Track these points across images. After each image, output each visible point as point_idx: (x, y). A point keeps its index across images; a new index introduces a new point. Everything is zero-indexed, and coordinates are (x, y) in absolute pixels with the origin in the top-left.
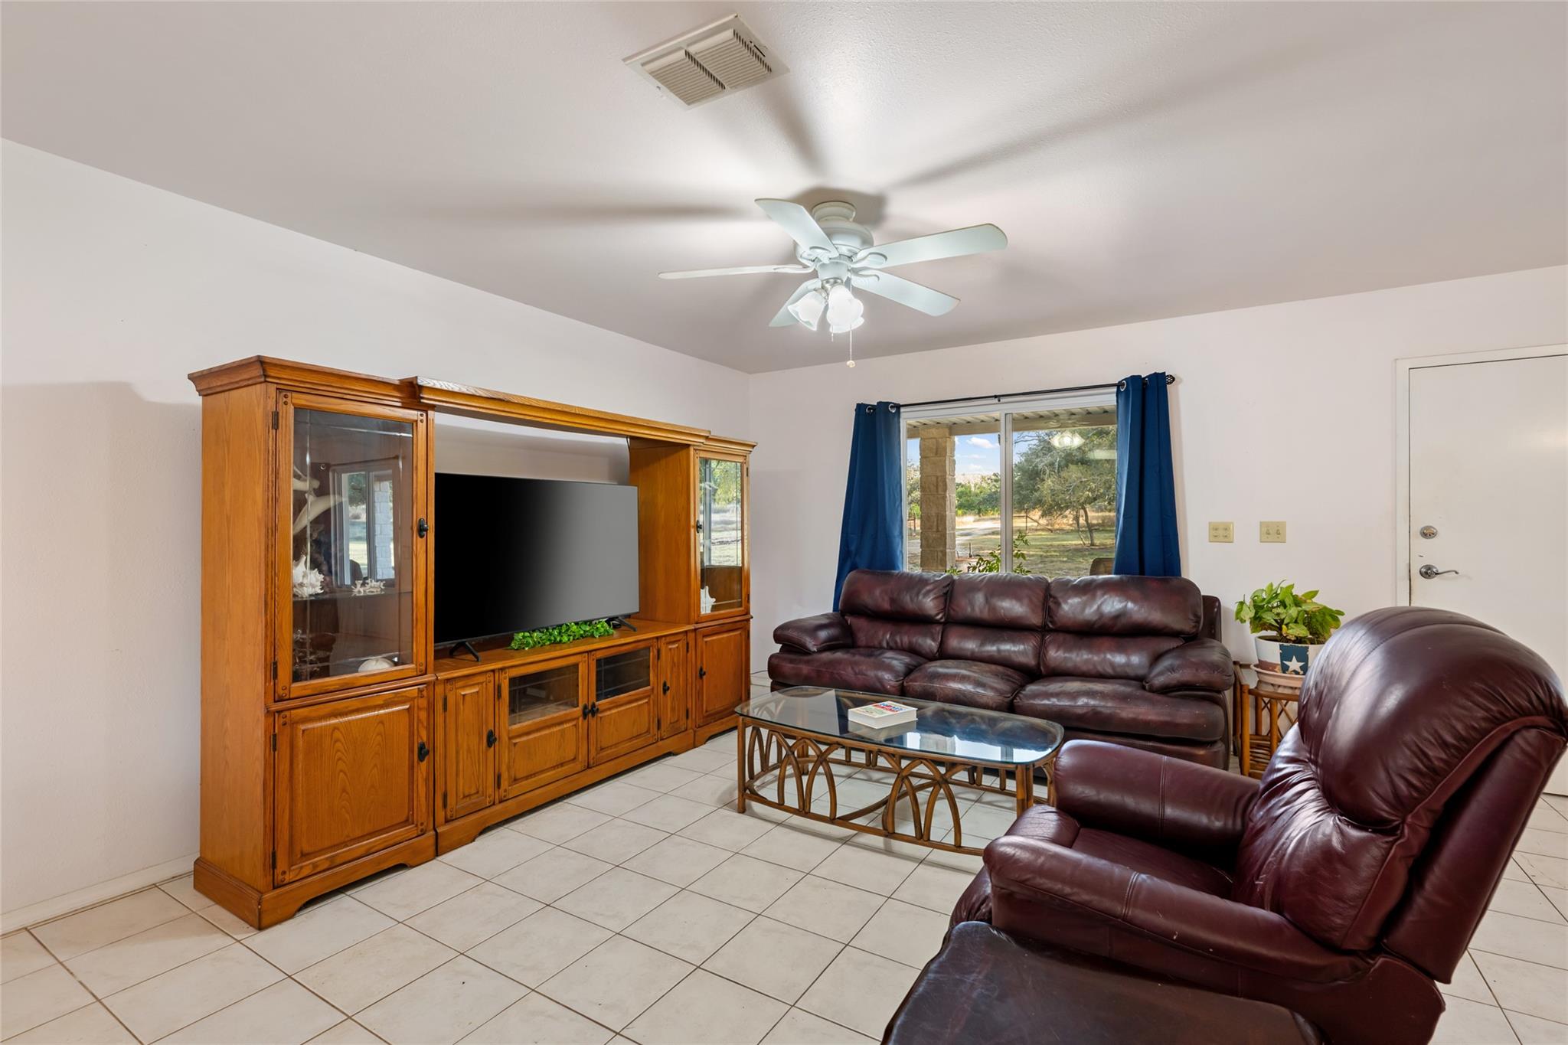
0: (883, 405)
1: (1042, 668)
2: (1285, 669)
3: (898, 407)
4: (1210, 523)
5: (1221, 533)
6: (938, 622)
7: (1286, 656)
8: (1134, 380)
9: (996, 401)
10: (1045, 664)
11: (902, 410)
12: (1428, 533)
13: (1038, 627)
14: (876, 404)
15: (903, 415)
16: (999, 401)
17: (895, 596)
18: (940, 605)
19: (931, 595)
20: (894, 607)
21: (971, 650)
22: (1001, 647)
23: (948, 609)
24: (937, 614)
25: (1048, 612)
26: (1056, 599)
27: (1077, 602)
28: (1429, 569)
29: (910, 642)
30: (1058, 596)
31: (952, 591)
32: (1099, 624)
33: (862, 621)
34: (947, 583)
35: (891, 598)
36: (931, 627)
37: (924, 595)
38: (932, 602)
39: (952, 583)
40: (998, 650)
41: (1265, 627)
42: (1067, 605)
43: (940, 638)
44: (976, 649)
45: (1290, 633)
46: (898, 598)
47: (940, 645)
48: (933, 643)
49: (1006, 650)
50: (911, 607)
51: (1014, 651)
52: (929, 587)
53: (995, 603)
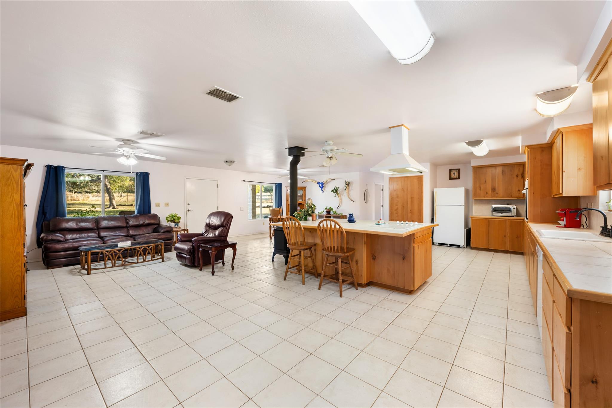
2: (175, 227)
3: (65, 168)
4: (155, 203)
5: (158, 205)
6: (95, 229)
7: (175, 225)
8: (141, 173)
10: (129, 234)
12: (188, 205)
13: (125, 227)
16: (103, 171)
17: (78, 224)
18: (95, 225)
19: (91, 222)
20: (78, 227)
21: (109, 234)
22: (117, 232)
23: (97, 226)
24: (95, 227)
25: (127, 223)
26: (129, 220)
27: (134, 220)
28: (189, 210)
29: (88, 235)
30: (129, 219)
31: (97, 221)
32: (140, 224)
33: (65, 232)
34: (95, 219)
35: (77, 224)
36: (93, 230)
37: (89, 222)
38: (92, 224)
39: (97, 219)
40: (116, 233)
41: (171, 221)
42: (132, 221)
43: (98, 233)
44: (110, 234)
45: (176, 221)
46: (80, 224)
47: (99, 234)
48: (96, 234)
49: (119, 233)
50: (85, 226)
51: (121, 233)
52: (90, 220)
53: (112, 222)
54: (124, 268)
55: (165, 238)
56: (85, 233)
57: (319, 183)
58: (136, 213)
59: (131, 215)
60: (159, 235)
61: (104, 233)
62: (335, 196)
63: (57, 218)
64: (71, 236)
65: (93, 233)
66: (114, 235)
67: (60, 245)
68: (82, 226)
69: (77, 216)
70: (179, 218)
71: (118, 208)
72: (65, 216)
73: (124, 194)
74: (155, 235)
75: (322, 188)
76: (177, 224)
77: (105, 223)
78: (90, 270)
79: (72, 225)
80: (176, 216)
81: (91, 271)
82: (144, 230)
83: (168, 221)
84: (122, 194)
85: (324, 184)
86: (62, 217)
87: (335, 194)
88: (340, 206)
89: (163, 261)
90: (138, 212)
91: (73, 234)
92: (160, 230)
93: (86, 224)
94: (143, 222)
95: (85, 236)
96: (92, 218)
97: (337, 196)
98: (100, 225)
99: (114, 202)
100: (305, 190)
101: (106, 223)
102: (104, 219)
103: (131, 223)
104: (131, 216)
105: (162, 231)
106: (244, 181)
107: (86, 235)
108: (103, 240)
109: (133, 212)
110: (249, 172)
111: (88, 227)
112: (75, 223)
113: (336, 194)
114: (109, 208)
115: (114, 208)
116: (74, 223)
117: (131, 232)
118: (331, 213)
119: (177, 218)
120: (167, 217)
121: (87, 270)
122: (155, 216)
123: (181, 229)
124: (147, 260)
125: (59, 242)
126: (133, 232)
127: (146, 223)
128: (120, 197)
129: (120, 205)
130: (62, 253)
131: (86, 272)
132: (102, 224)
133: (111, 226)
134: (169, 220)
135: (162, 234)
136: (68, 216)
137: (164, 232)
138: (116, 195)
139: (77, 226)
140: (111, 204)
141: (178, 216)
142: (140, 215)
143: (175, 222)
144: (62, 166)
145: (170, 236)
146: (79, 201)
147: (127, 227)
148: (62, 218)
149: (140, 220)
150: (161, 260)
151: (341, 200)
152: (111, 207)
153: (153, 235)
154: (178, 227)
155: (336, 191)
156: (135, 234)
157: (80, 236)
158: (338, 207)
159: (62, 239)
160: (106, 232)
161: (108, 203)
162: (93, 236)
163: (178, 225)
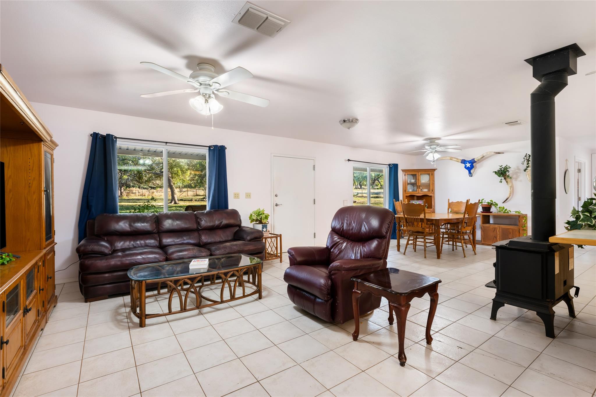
0: (108, 135)
1: (201, 243)
2: (263, 231)
3: (116, 138)
4: (234, 193)
5: (237, 196)
6: (155, 233)
7: (263, 228)
9: (165, 144)
10: (202, 241)
11: (118, 140)
12: (276, 195)
13: (196, 229)
14: (105, 135)
15: (117, 142)
16: (166, 144)
17: (132, 224)
18: (155, 226)
19: (150, 222)
20: (133, 229)
21: (174, 241)
22: (185, 238)
23: (158, 227)
24: (154, 230)
25: (198, 223)
26: (200, 219)
27: (208, 219)
28: (277, 204)
29: (145, 243)
30: (201, 217)
31: (158, 220)
32: (216, 225)
33: (115, 238)
34: (155, 217)
35: (130, 225)
36: (152, 235)
37: (147, 223)
38: (151, 225)
39: (157, 217)
40: (184, 240)
41: (257, 220)
42: (204, 220)
43: (158, 239)
44: (176, 241)
45: (263, 221)
46: (134, 225)
47: (160, 242)
48: (156, 242)
49: (187, 239)
50: (142, 228)
51: (190, 239)
52: (148, 219)
53: (178, 222)
54: (200, 313)
55: (253, 249)
56: (142, 240)
57: (464, 162)
58: (208, 209)
59: (203, 211)
60: (245, 245)
61: (167, 239)
62: (501, 182)
63: (105, 214)
64: (122, 243)
65: (152, 239)
66: (180, 242)
67: (103, 261)
68: (138, 227)
69: (133, 212)
70: (266, 217)
71: (179, 203)
72: (117, 213)
73: (184, 190)
74: (239, 245)
75: (469, 169)
76: (265, 226)
77: (168, 223)
78: (144, 318)
79: (123, 226)
80: (263, 214)
81: (146, 319)
82: (222, 236)
83: (252, 221)
84: (182, 189)
85: (476, 162)
86: (111, 213)
87: (500, 178)
88: (511, 199)
89: (260, 297)
90: (212, 207)
91: (125, 241)
92: (245, 236)
93: (143, 224)
94: (219, 222)
95: (141, 244)
96: (151, 215)
97: (504, 181)
98: (162, 227)
99: (176, 197)
100: (433, 175)
101: (170, 224)
102: (167, 217)
103: (204, 223)
104: (203, 213)
105: (248, 238)
106: (349, 160)
107: (142, 242)
108: (166, 253)
109: (204, 207)
110: (355, 146)
111: (146, 230)
112: (128, 223)
113: (503, 178)
114: (171, 203)
115: (175, 203)
116: (126, 222)
117: (205, 239)
118: (491, 211)
119: (265, 216)
120: (251, 215)
121: (140, 316)
122: (235, 214)
123: (270, 234)
124: (236, 297)
125: (103, 255)
126: (206, 238)
127: (223, 223)
128: (181, 192)
129: (181, 200)
130: (107, 275)
131: (137, 320)
132: (164, 225)
133: (176, 228)
134: (254, 219)
135: (249, 242)
136: (120, 213)
137: (250, 240)
138: (176, 191)
139: (130, 228)
140: (173, 198)
141: (265, 212)
142: (215, 211)
143: (262, 223)
144: (112, 136)
145: (260, 247)
146: (145, 196)
147: (198, 230)
148: (111, 215)
149: (215, 219)
150: (257, 295)
151: (513, 189)
152: (173, 202)
153: (236, 245)
154: (266, 230)
155: (503, 173)
156: (209, 241)
157: (134, 244)
158: (507, 199)
159: (106, 251)
160: (170, 237)
161: (170, 198)
162: (152, 245)
163: (266, 228)
